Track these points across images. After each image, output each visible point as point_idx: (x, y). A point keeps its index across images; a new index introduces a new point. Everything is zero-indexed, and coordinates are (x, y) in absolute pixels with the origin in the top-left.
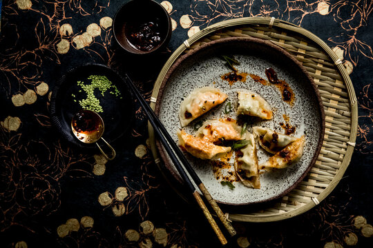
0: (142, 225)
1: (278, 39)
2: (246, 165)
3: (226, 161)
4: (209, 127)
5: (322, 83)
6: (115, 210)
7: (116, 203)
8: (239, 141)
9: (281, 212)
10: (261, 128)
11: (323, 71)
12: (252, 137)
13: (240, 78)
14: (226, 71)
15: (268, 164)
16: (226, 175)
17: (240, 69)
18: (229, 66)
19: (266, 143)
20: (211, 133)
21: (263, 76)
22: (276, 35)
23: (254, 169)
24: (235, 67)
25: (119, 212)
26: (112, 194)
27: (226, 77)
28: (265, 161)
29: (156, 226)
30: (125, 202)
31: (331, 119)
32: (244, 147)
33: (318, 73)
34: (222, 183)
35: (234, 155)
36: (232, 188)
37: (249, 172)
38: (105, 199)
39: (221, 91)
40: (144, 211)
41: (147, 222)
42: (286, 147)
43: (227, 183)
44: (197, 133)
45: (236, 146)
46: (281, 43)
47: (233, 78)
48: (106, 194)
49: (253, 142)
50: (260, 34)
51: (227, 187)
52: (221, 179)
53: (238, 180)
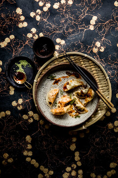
0: (29, 113)
1: (63, 61)
2: (79, 107)
3: (72, 110)
4: (59, 102)
5: (86, 65)
6: (18, 108)
7: (19, 105)
8: (72, 101)
9: (100, 114)
10: (76, 92)
11: (83, 61)
12: (75, 96)
13: (59, 80)
14: (53, 81)
15: (85, 102)
16: (75, 114)
17: (57, 78)
18: (53, 79)
19: (81, 96)
20: (61, 104)
21: (66, 75)
22: (61, 60)
23: (82, 107)
24: (55, 78)
25: (20, 108)
26: (17, 101)
27: (54, 83)
28: (84, 102)
29: (34, 113)
30: (22, 104)
31: (96, 74)
32: (75, 101)
33: (82, 63)
34: (75, 118)
35: (73, 106)
36: (79, 117)
37: (81, 109)
38: (14, 104)
39: (56, 89)
40: (29, 108)
41: (30, 112)
42: (87, 93)
43: (77, 116)
44: (57, 107)
45: (72, 103)
46: (65, 61)
47: (57, 82)
48: (15, 102)
49: (76, 98)
50: (56, 63)
51: (77, 118)
52: (74, 117)
53: (80, 113)
